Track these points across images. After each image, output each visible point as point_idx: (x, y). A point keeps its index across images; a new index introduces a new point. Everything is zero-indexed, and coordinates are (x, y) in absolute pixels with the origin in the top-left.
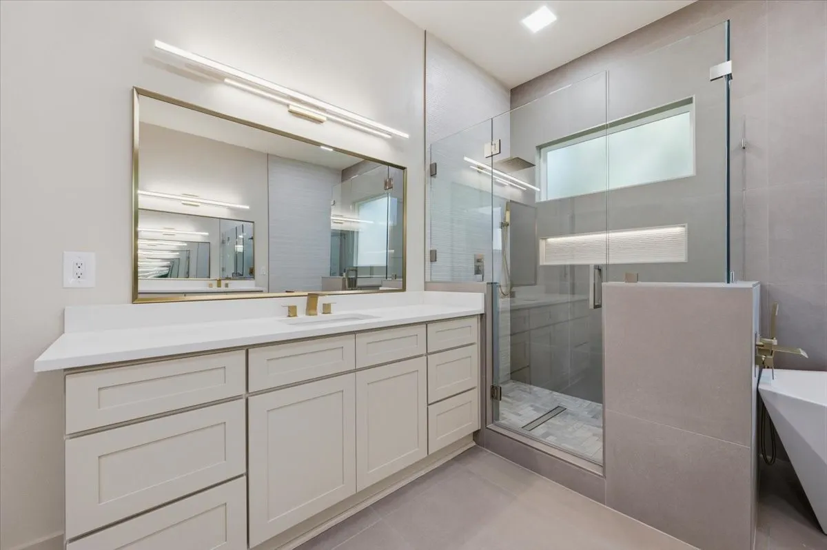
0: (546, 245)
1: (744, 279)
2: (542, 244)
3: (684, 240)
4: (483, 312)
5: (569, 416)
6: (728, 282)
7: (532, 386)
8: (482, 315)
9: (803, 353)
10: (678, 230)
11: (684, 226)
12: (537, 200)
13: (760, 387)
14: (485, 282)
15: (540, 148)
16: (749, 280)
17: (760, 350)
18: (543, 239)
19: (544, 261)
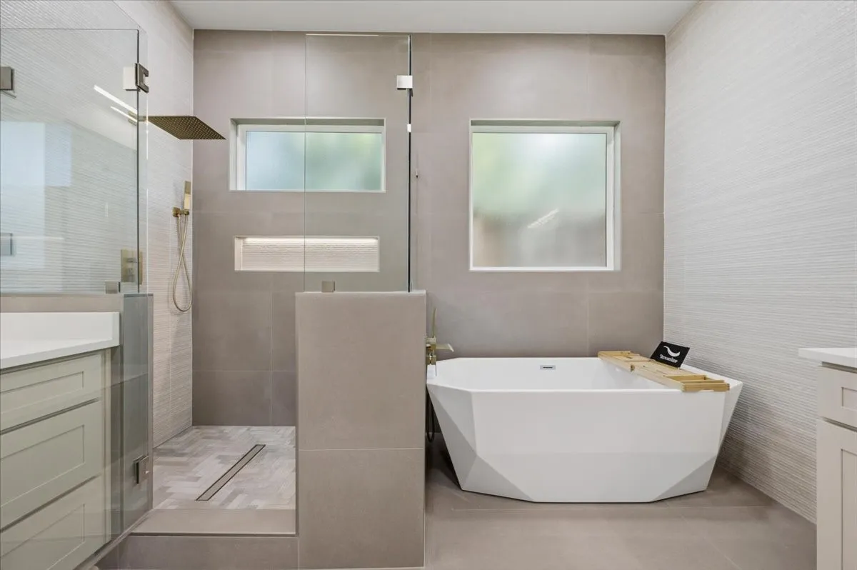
0: (244, 246)
1: (418, 288)
2: (239, 245)
3: (377, 251)
4: (117, 343)
5: (268, 454)
6: (409, 291)
7: (223, 428)
8: (113, 349)
9: (451, 349)
10: (372, 242)
11: (377, 239)
12: (232, 188)
13: (428, 382)
14: (122, 294)
15: (236, 122)
16: (421, 289)
17: (428, 350)
18: (239, 238)
19: (240, 265)
